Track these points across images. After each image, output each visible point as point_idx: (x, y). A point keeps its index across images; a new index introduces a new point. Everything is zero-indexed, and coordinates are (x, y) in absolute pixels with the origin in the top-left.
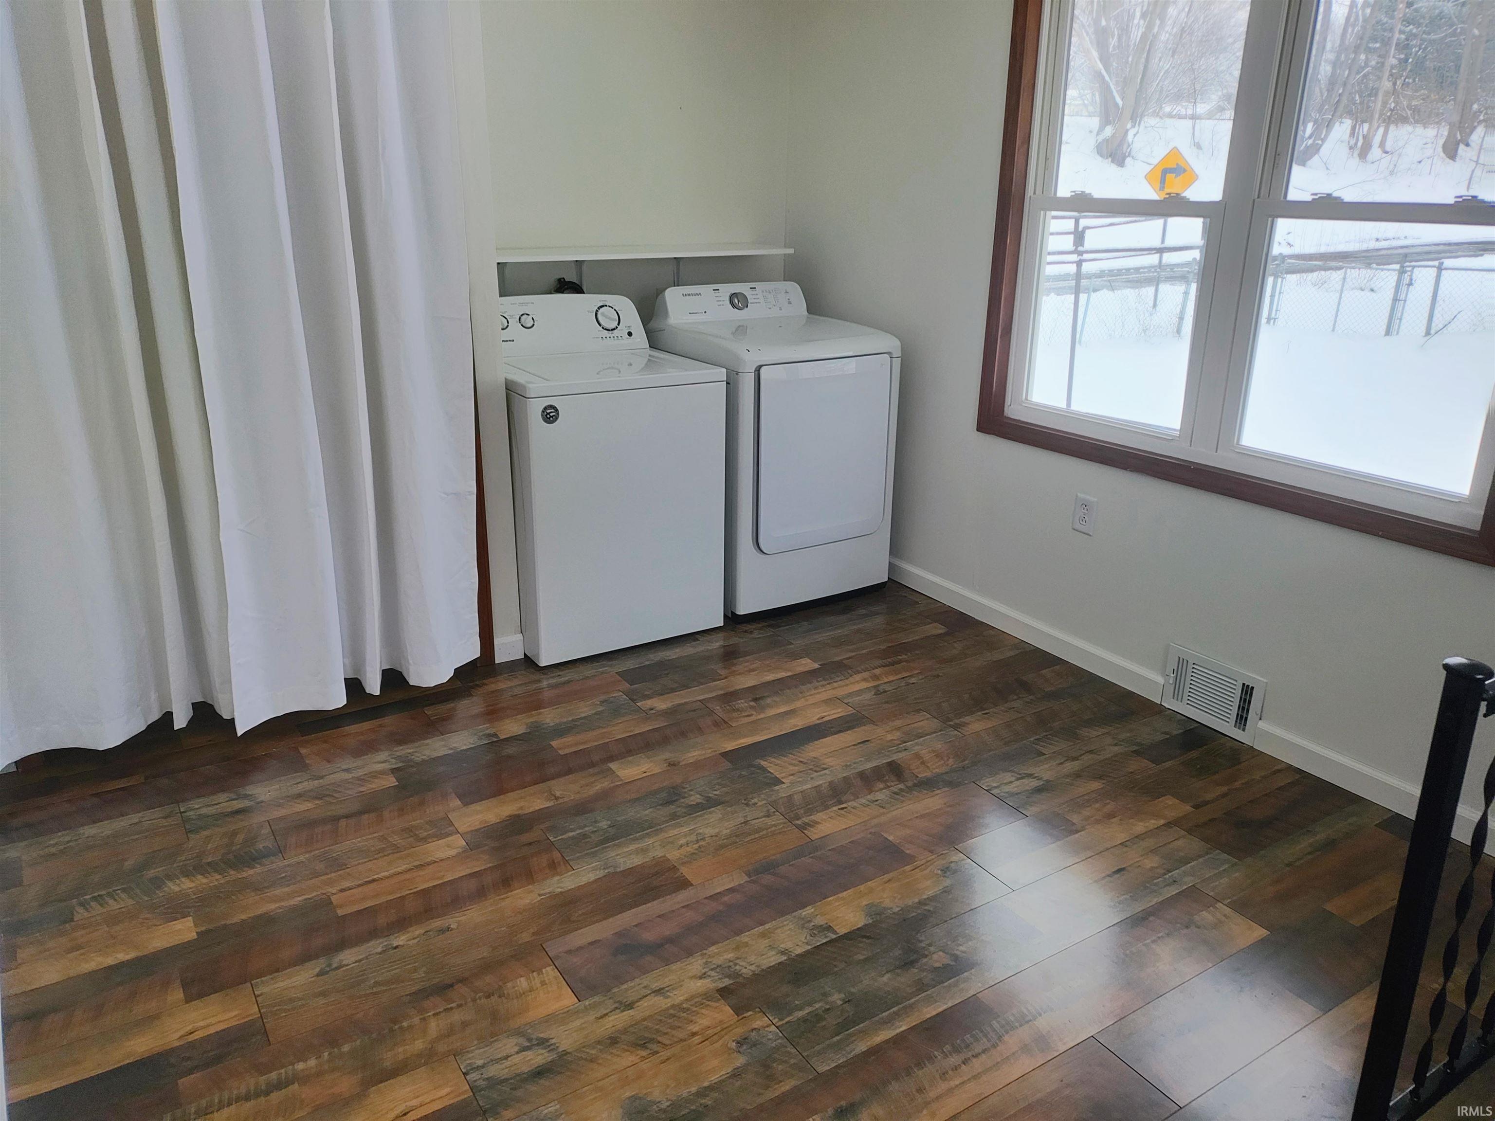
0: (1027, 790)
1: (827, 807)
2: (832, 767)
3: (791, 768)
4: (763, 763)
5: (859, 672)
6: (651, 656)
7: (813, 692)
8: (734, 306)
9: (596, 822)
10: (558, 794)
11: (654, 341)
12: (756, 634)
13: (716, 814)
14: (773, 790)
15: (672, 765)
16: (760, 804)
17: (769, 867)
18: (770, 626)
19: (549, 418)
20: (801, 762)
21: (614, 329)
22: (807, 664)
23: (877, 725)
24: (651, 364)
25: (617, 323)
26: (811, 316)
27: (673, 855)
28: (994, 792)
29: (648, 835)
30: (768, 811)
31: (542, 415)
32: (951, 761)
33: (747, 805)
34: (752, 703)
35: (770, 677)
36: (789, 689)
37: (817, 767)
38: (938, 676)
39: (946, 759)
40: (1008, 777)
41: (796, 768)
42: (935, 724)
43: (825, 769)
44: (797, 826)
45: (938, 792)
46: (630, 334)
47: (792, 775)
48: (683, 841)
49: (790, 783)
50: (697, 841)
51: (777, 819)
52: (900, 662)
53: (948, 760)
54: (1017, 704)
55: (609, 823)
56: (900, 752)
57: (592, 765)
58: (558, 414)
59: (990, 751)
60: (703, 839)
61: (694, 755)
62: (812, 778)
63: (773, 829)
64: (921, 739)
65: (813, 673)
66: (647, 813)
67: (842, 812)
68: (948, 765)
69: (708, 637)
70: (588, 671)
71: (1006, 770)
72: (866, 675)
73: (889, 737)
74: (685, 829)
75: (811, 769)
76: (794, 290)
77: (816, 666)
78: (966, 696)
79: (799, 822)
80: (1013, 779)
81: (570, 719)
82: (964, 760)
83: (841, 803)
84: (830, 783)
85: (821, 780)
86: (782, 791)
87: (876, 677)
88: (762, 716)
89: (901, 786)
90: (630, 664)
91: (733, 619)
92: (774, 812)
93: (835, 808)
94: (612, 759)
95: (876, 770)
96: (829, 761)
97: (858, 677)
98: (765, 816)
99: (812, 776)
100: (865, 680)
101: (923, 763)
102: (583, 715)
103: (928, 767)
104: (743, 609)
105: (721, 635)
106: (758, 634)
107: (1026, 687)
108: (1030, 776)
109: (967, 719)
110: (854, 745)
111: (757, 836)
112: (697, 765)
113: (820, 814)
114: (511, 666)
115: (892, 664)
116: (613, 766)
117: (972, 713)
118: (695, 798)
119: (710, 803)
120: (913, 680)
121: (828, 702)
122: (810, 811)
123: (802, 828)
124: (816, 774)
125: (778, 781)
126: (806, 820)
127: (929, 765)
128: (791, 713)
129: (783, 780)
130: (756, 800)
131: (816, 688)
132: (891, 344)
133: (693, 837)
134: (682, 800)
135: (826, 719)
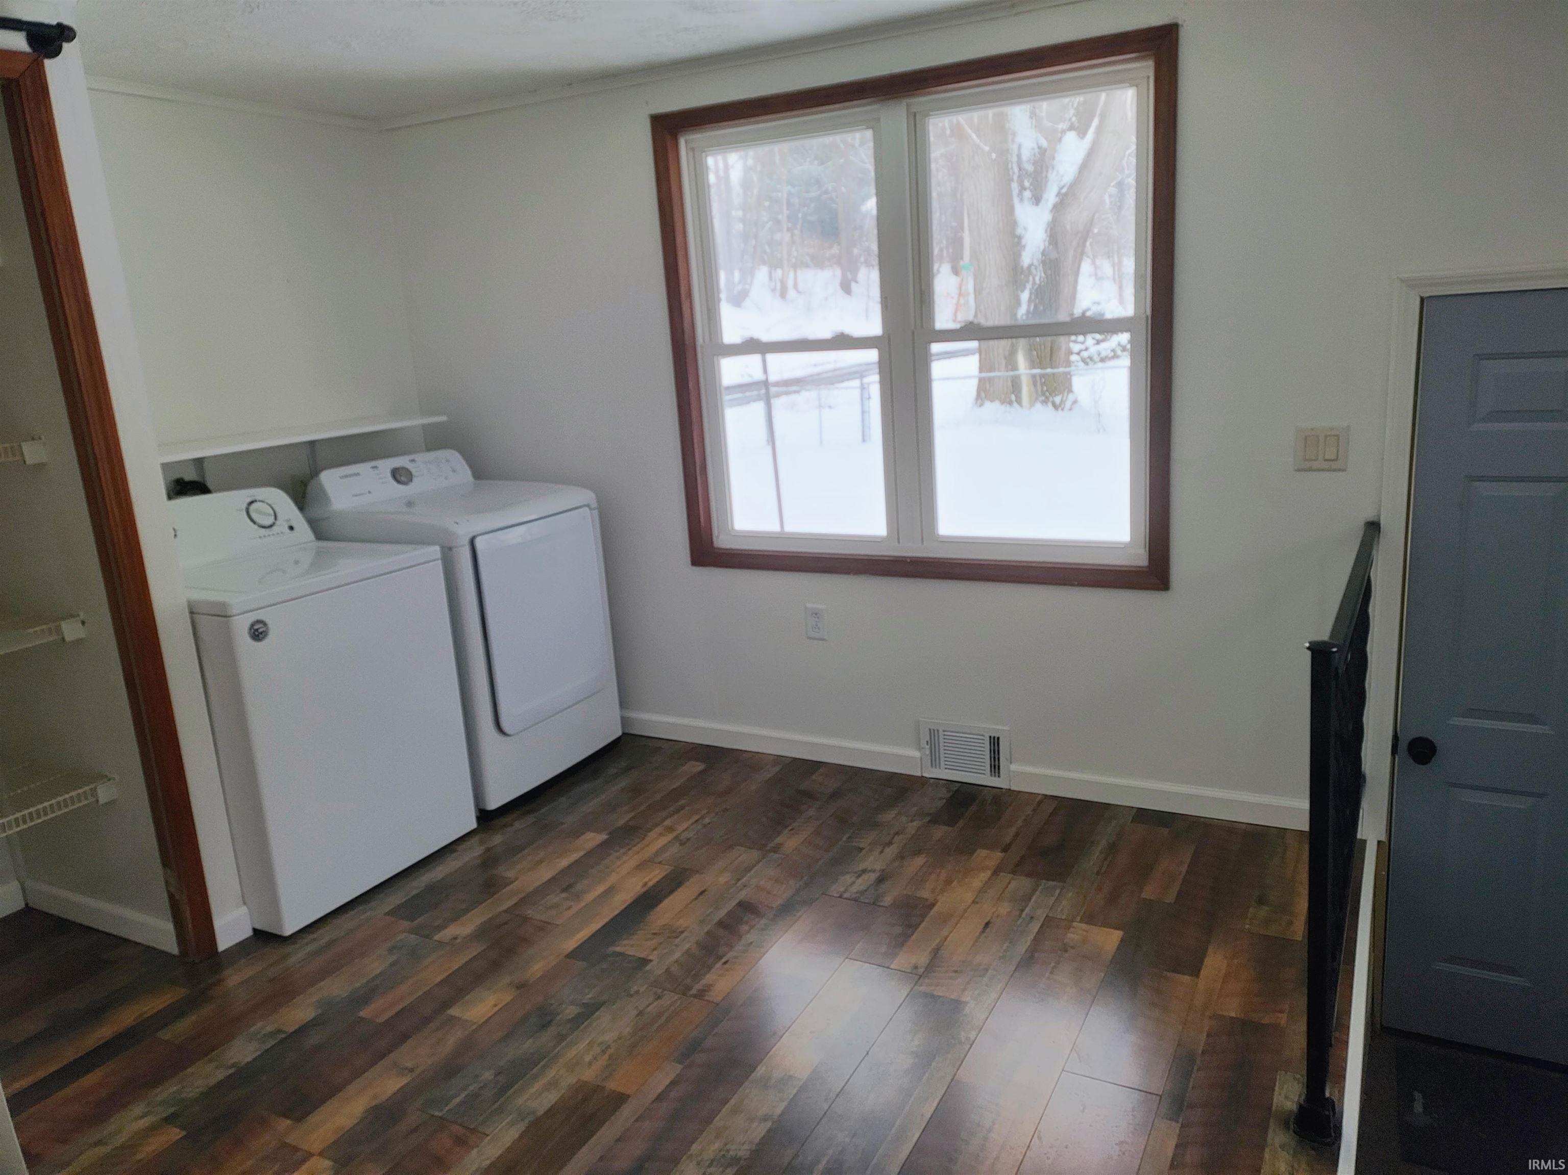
0: (871, 885)
1: (710, 968)
2: (688, 927)
3: (649, 943)
4: (618, 949)
5: (651, 830)
6: (414, 884)
7: (618, 863)
8: (398, 482)
9: (477, 1076)
10: (409, 1065)
11: (321, 530)
12: (518, 825)
13: (604, 1018)
14: (646, 972)
15: (521, 986)
16: (642, 990)
17: (694, 1047)
18: (528, 812)
19: (258, 636)
20: (654, 934)
21: (273, 526)
22: (592, 839)
23: (702, 874)
24: (320, 562)
25: (273, 517)
26: (478, 482)
27: (588, 1075)
28: (846, 895)
29: (545, 1067)
30: (655, 993)
31: (249, 633)
32: (792, 882)
33: (632, 996)
34: (564, 895)
35: (564, 862)
36: (592, 867)
37: (675, 933)
38: (727, 810)
39: (785, 882)
40: (848, 878)
41: (654, 941)
42: (755, 854)
43: (682, 932)
44: (695, 996)
45: (800, 913)
46: (291, 528)
47: (655, 949)
48: (588, 1058)
49: (658, 958)
50: (604, 1052)
51: (670, 998)
52: (682, 808)
53: (787, 883)
54: (812, 812)
55: (492, 1072)
56: (741, 890)
57: (427, 1020)
58: (267, 628)
59: (818, 861)
60: (608, 1047)
61: (537, 969)
62: (676, 946)
63: (672, 1008)
64: (751, 872)
65: (604, 844)
66: (528, 1045)
67: (727, 966)
68: (791, 887)
69: (467, 844)
70: (346, 922)
71: (843, 874)
72: (659, 829)
73: (722, 880)
74: (582, 1045)
75: (669, 937)
76: (453, 457)
77: (603, 837)
78: (764, 819)
79: (693, 992)
80: (853, 879)
81: (365, 981)
82: (802, 878)
83: (720, 958)
84: (697, 943)
85: (686, 944)
86: (656, 968)
87: (670, 829)
88: (583, 904)
89: (764, 921)
90: (395, 899)
91: (485, 817)
92: (662, 992)
93: (719, 965)
94: (446, 1005)
95: (730, 914)
96: (682, 923)
97: (652, 834)
98: (657, 999)
99: (675, 943)
100: (661, 834)
101: (769, 893)
102: (378, 972)
103: (775, 895)
104: (494, 802)
105: (475, 840)
106: (520, 825)
107: (809, 795)
108: (864, 871)
109: (778, 840)
110: (694, 899)
111: (660, 1022)
112: (550, 977)
113: (708, 976)
114: (242, 949)
115: (675, 812)
116: (454, 1011)
117: (779, 833)
118: (571, 1011)
119: (589, 1011)
120: (707, 820)
121: (642, 866)
122: (697, 977)
123: (701, 994)
124: (678, 940)
125: (645, 962)
126: (698, 987)
127: (774, 893)
128: (611, 890)
129: (649, 958)
130: (636, 988)
131: (618, 858)
132: (587, 496)
133: (597, 1050)
134: (558, 1018)
135: (651, 884)
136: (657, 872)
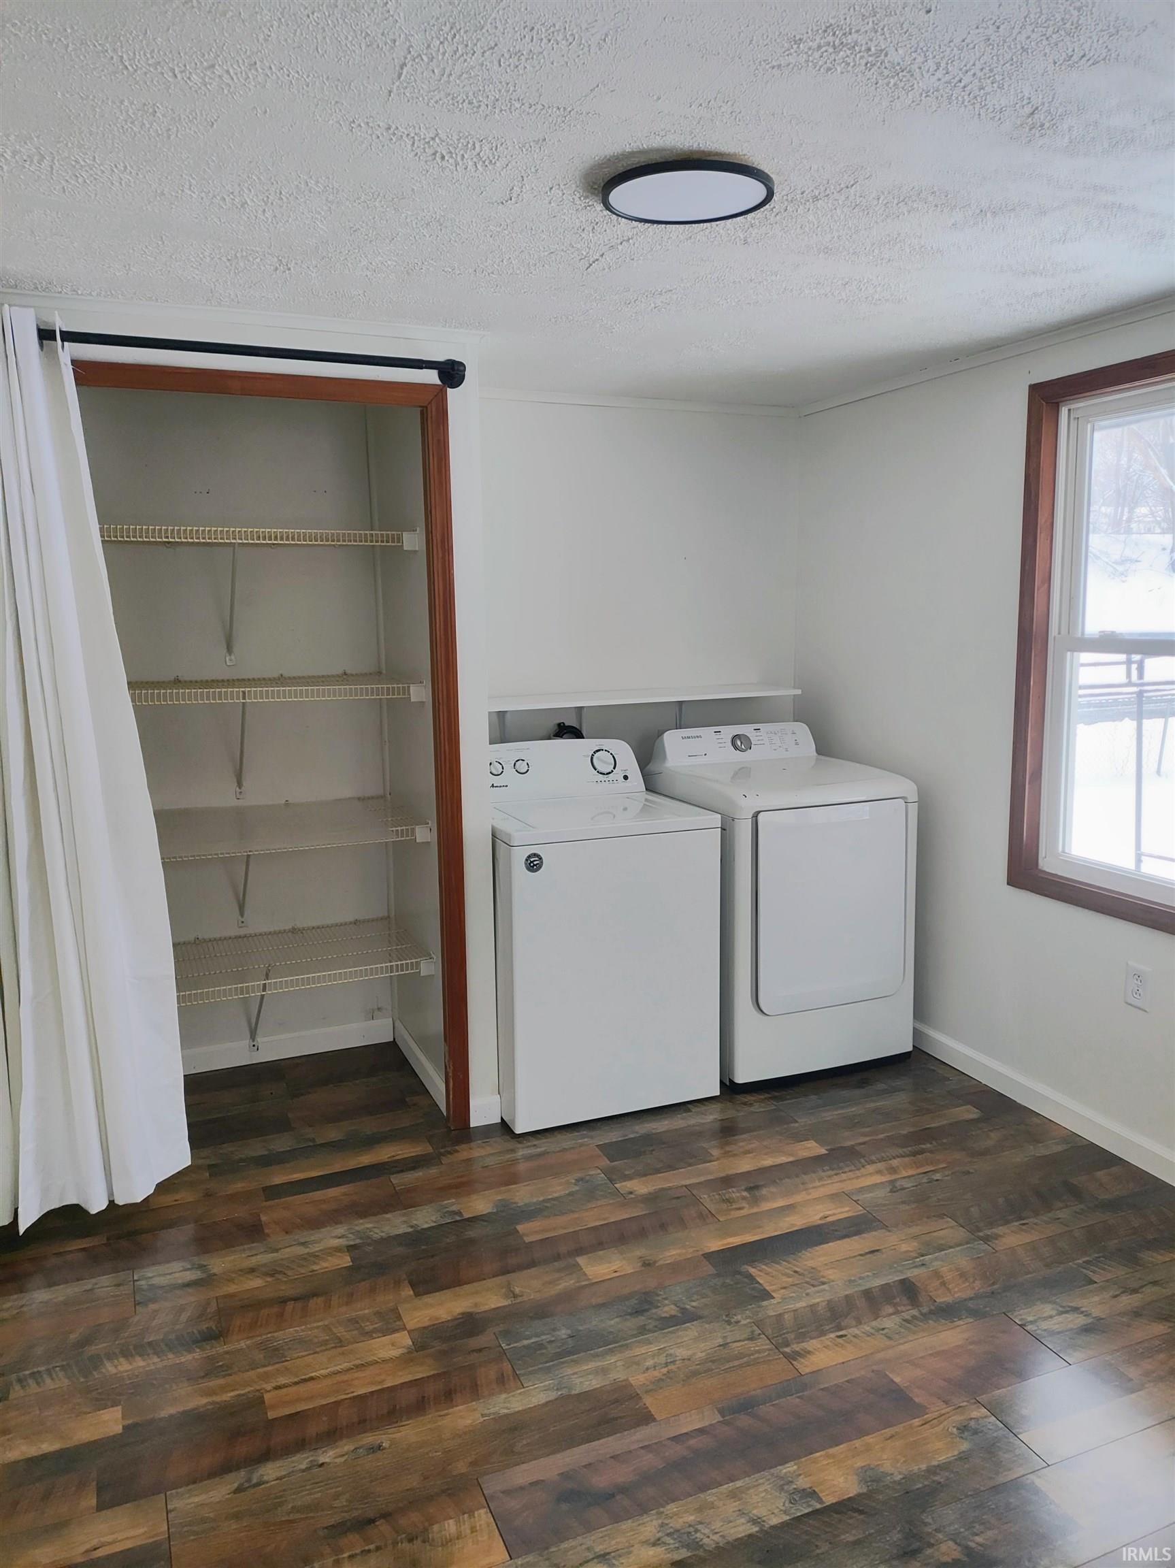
0: (1071, 1329)
1: (823, 1333)
2: (833, 1281)
3: (785, 1279)
4: (752, 1271)
5: (873, 1162)
6: (637, 1128)
7: (818, 1184)
8: (736, 748)
9: (554, 1330)
10: (517, 1290)
11: (651, 786)
12: (757, 1108)
13: (691, 1331)
14: (760, 1307)
15: (647, 1264)
16: (744, 1322)
17: (746, 1406)
18: (774, 1098)
19: (533, 867)
20: (796, 1272)
21: (610, 773)
22: (813, 1148)
23: (889, 1231)
24: (646, 809)
25: (613, 766)
26: (823, 757)
27: (638, 1379)
28: (1029, 1328)
29: (612, 1351)
30: (753, 1332)
31: (526, 864)
32: (978, 1284)
33: (729, 1323)
34: (745, 1194)
35: (768, 1162)
36: (789, 1178)
37: (815, 1279)
38: (969, 1173)
39: (971, 1280)
40: (1048, 1309)
41: (790, 1280)
42: (962, 1233)
43: (824, 1283)
44: (786, 1355)
45: (961, 1322)
46: (626, 778)
47: (785, 1288)
48: (650, 1363)
49: (782, 1298)
50: (667, 1364)
51: (762, 1344)
52: (922, 1152)
53: (974, 1282)
54: (1063, 1214)
55: (569, 1332)
56: (916, 1267)
57: (558, 1257)
58: (542, 862)
59: (1030, 1273)
60: (673, 1362)
61: (671, 1254)
62: (807, 1294)
63: (756, 1356)
64: (943, 1253)
65: (818, 1159)
66: (612, 1323)
67: (840, 1340)
68: (974, 1288)
69: (703, 1108)
70: (566, 1140)
71: (1045, 1300)
72: (880, 1166)
73: (904, 1247)
74: (654, 1348)
75: (807, 1283)
76: (803, 731)
77: (823, 1151)
78: (1001, 1200)
79: (787, 1350)
80: (1054, 1313)
81: (541, 1199)
82: (993, 1284)
83: (840, 1329)
84: (829, 1302)
85: (819, 1298)
86: (771, 1308)
87: (893, 1170)
88: (755, 1210)
89: (915, 1312)
90: (613, 1135)
91: (730, 1088)
92: (760, 1334)
93: (832, 1335)
94: (580, 1251)
95: (885, 1288)
96: (831, 1274)
97: (871, 1168)
98: (748, 1339)
99: (808, 1291)
100: (879, 1172)
101: (943, 1284)
102: (556, 1195)
103: (948, 1289)
104: (741, 1078)
105: (716, 1106)
106: (758, 1106)
107: (1076, 1193)
108: (1076, 1310)
109: (999, 1230)
110: (861, 1255)
111: (736, 1363)
112: (676, 1268)
113: (814, 1341)
114: (487, 1131)
115: (914, 1154)
116: (581, 1260)
117: (1007, 1222)
118: (669, 1310)
119: (686, 1317)
120: (938, 1176)
121: (834, 1197)
122: (802, 1337)
123: (792, 1357)
124: (813, 1289)
125: (767, 1295)
126: (796, 1347)
127: (950, 1287)
128: (790, 1208)
129: (773, 1294)
130: (739, 1317)
131: (821, 1179)
132: (908, 789)
133: (662, 1359)
134: (654, 1311)
135: (830, 1219)
136: (847, 1209)
